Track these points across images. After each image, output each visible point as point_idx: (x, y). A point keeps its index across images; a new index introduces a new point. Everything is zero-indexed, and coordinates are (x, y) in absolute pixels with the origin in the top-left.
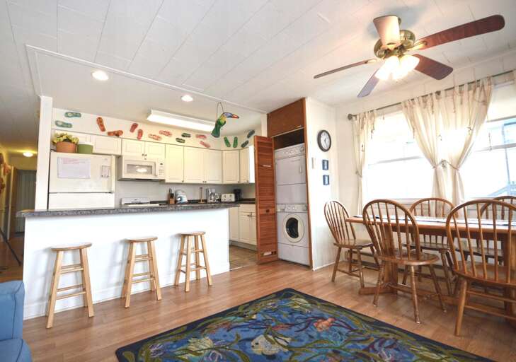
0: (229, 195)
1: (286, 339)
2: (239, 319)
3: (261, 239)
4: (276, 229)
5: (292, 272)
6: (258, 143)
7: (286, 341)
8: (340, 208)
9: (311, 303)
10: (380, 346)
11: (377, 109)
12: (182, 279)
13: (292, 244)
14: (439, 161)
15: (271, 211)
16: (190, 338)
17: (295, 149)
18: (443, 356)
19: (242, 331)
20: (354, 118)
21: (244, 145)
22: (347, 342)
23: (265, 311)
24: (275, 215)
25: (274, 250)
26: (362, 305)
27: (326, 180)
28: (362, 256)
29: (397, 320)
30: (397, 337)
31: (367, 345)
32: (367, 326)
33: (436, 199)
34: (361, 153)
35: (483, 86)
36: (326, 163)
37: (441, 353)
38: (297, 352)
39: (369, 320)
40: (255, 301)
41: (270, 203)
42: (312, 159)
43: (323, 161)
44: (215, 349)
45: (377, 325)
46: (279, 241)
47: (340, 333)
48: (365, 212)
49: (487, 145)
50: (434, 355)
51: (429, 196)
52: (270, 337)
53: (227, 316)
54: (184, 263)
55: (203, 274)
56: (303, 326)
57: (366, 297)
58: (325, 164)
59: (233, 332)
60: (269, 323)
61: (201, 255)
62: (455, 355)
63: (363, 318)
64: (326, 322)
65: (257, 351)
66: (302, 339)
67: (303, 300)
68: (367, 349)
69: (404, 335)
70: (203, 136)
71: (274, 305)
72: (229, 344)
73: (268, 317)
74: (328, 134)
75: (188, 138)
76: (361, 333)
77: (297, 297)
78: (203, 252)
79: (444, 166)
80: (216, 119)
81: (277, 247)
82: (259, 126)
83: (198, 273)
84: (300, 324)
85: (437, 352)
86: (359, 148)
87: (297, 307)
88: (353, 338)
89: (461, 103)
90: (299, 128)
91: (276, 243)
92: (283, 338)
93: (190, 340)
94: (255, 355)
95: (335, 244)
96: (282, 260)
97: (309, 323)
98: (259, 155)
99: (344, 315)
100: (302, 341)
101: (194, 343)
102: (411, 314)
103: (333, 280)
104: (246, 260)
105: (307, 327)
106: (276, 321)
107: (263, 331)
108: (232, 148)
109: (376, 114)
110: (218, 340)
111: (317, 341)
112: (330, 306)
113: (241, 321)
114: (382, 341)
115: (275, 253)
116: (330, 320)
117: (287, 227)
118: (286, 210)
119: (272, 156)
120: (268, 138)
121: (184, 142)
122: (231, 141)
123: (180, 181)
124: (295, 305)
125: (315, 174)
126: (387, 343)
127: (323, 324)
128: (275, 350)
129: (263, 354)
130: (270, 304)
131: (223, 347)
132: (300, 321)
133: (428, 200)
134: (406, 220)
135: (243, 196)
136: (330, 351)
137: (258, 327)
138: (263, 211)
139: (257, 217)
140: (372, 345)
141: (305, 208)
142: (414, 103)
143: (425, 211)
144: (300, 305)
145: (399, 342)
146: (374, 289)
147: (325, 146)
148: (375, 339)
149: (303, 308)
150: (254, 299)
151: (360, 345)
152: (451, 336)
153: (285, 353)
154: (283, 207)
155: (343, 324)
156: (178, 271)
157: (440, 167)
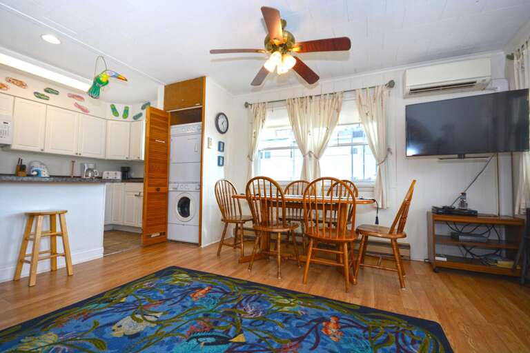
0: (114, 172)
1: (156, 315)
2: (102, 305)
3: (148, 220)
4: (166, 208)
5: (180, 251)
6: (151, 114)
7: (156, 317)
8: (231, 186)
9: (192, 276)
10: (246, 302)
11: (269, 102)
12: (25, 271)
13: (183, 223)
14: (307, 151)
15: (162, 189)
16: (24, 338)
17: (192, 127)
18: (292, 300)
19: (103, 317)
20: (250, 106)
21: (136, 117)
22: (218, 304)
23: (138, 292)
24: (166, 194)
25: (163, 232)
26: (238, 272)
27: (221, 161)
28: (244, 231)
29: (265, 279)
30: (261, 292)
31: (235, 303)
32: (240, 288)
33: (303, 182)
34: (253, 138)
35: (338, 98)
36: (222, 144)
37: (292, 298)
38: (166, 324)
39: (242, 282)
40: (128, 284)
41: (161, 181)
42: (209, 139)
43: (220, 143)
44: (59, 343)
45: (249, 285)
46: (169, 222)
47: (214, 298)
48: (248, 189)
49: (336, 143)
50: (286, 300)
51: (299, 179)
52: (139, 316)
53: (88, 305)
54: (29, 251)
55: (61, 263)
56: (179, 298)
57: (243, 264)
58: (221, 146)
59: (91, 321)
60: (141, 303)
61: (59, 239)
62: (300, 298)
63: (236, 281)
64: (203, 291)
65: (118, 334)
66: (174, 310)
67: (185, 275)
68: (235, 307)
69: (268, 289)
70: (78, 97)
71: (151, 284)
72: (80, 334)
73: (141, 297)
74: (226, 116)
75: (54, 95)
76: (233, 294)
77: (180, 273)
78: (61, 235)
79: (310, 156)
80: (93, 77)
81: (166, 228)
82: (156, 98)
83: (53, 262)
84: (175, 298)
85: (288, 298)
86: (252, 134)
87: (176, 282)
88: (224, 300)
89: (324, 108)
90: (198, 106)
91: (166, 223)
92: (153, 314)
93: (22, 340)
94: (114, 338)
95: (222, 220)
96: (172, 241)
97: (185, 294)
98: (151, 128)
99: (221, 281)
100: (174, 312)
101: (29, 342)
102: (276, 273)
103: (218, 254)
104: (128, 244)
105: (182, 299)
106: (149, 299)
107: (131, 312)
108: (120, 117)
109: (267, 106)
110: (67, 333)
111: (190, 310)
112: (209, 277)
113: (105, 307)
114: (248, 297)
115: (164, 234)
116: (207, 289)
117: (179, 206)
118: (179, 189)
119: (167, 132)
120: (164, 112)
121: (47, 99)
122: (121, 110)
123: (37, 149)
124: (174, 281)
125: (211, 154)
126: (253, 298)
127: (200, 293)
128: (140, 327)
129: (125, 335)
130: (147, 284)
131: (72, 340)
132: (175, 295)
133: (298, 182)
134: (277, 195)
135: (133, 175)
136: (201, 316)
137: (125, 309)
138: (153, 189)
139: (144, 196)
140: (240, 303)
141: (198, 187)
142: (295, 102)
143: (295, 191)
144: (181, 280)
145: (263, 295)
146: (250, 257)
147: (222, 128)
148: (243, 297)
149: (182, 283)
150: (128, 282)
151: (229, 304)
152: (300, 284)
153: (152, 328)
154: (176, 185)
155: (219, 290)
156: (21, 261)
157: (307, 156)
